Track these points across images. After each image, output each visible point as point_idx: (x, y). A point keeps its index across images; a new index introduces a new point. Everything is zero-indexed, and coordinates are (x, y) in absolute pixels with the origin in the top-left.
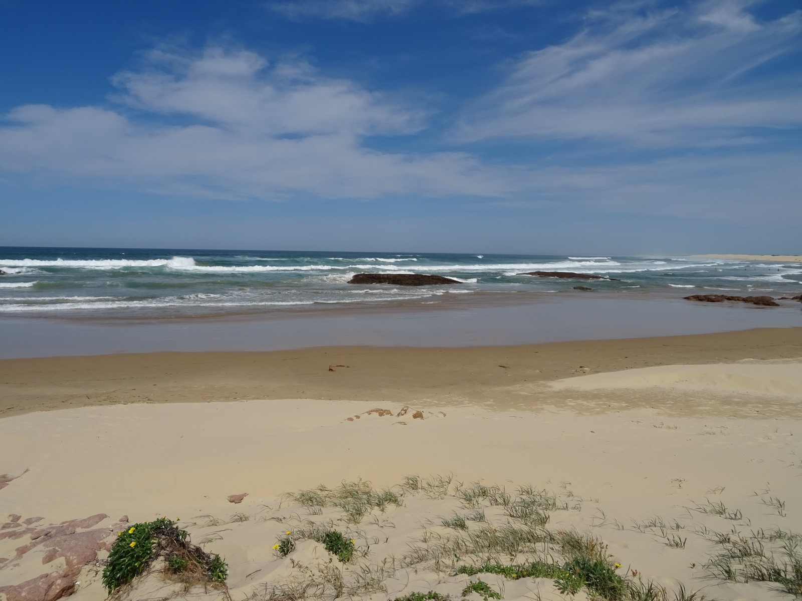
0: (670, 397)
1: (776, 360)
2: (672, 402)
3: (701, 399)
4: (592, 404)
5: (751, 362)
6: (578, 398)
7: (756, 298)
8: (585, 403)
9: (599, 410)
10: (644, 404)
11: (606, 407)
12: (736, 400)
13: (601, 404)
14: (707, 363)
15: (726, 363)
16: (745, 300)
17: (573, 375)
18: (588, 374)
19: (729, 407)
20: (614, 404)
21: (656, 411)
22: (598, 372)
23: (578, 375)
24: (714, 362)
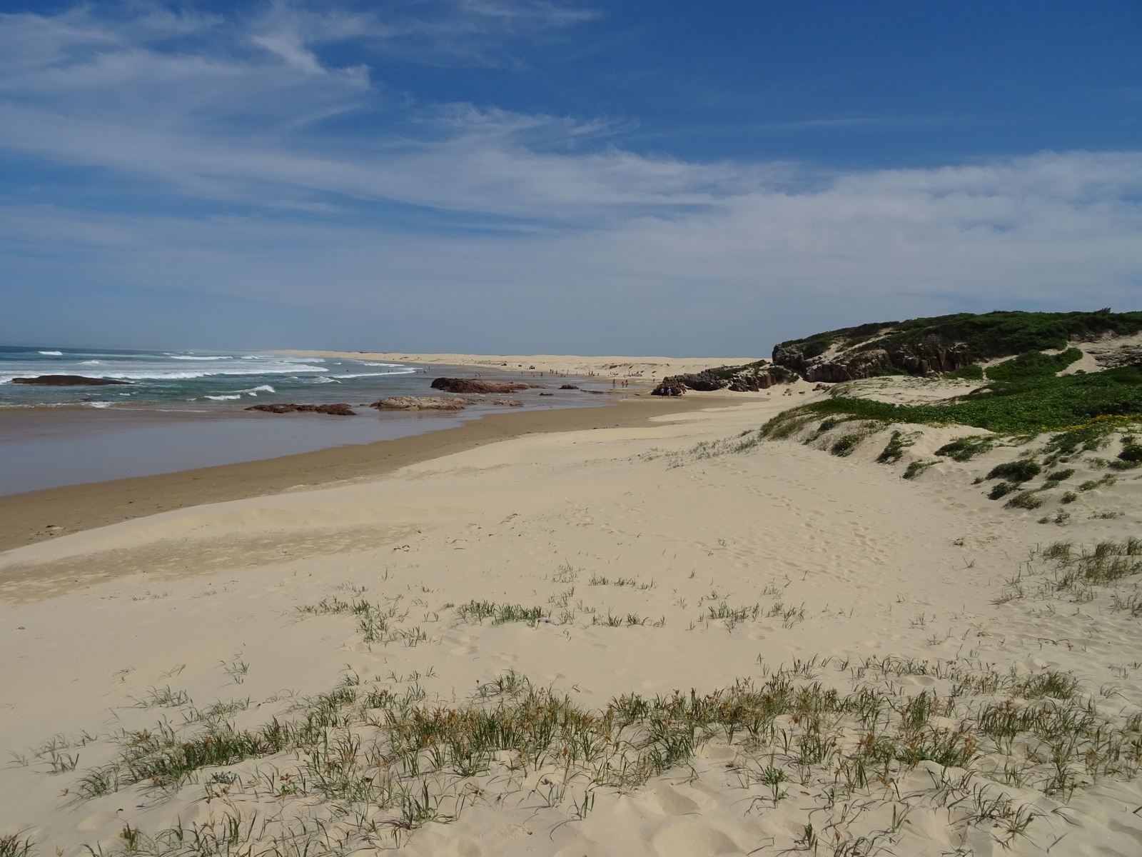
0: (179, 551)
1: (330, 483)
2: (177, 559)
3: (220, 548)
4: (47, 583)
5: (301, 490)
6: (24, 578)
7: (332, 406)
8: (35, 583)
9: (56, 590)
10: (135, 568)
11: (69, 583)
12: (265, 541)
13: (63, 581)
14: (246, 497)
15: (270, 494)
16: (319, 410)
17: (30, 541)
18: (58, 536)
19: (253, 552)
20: (86, 576)
21: (148, 576)
22: (77, 531)
23: (39, 541)
24: (255, 495)
